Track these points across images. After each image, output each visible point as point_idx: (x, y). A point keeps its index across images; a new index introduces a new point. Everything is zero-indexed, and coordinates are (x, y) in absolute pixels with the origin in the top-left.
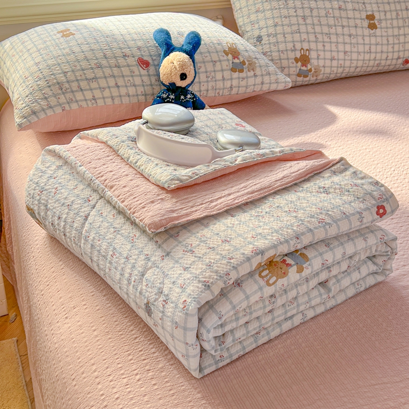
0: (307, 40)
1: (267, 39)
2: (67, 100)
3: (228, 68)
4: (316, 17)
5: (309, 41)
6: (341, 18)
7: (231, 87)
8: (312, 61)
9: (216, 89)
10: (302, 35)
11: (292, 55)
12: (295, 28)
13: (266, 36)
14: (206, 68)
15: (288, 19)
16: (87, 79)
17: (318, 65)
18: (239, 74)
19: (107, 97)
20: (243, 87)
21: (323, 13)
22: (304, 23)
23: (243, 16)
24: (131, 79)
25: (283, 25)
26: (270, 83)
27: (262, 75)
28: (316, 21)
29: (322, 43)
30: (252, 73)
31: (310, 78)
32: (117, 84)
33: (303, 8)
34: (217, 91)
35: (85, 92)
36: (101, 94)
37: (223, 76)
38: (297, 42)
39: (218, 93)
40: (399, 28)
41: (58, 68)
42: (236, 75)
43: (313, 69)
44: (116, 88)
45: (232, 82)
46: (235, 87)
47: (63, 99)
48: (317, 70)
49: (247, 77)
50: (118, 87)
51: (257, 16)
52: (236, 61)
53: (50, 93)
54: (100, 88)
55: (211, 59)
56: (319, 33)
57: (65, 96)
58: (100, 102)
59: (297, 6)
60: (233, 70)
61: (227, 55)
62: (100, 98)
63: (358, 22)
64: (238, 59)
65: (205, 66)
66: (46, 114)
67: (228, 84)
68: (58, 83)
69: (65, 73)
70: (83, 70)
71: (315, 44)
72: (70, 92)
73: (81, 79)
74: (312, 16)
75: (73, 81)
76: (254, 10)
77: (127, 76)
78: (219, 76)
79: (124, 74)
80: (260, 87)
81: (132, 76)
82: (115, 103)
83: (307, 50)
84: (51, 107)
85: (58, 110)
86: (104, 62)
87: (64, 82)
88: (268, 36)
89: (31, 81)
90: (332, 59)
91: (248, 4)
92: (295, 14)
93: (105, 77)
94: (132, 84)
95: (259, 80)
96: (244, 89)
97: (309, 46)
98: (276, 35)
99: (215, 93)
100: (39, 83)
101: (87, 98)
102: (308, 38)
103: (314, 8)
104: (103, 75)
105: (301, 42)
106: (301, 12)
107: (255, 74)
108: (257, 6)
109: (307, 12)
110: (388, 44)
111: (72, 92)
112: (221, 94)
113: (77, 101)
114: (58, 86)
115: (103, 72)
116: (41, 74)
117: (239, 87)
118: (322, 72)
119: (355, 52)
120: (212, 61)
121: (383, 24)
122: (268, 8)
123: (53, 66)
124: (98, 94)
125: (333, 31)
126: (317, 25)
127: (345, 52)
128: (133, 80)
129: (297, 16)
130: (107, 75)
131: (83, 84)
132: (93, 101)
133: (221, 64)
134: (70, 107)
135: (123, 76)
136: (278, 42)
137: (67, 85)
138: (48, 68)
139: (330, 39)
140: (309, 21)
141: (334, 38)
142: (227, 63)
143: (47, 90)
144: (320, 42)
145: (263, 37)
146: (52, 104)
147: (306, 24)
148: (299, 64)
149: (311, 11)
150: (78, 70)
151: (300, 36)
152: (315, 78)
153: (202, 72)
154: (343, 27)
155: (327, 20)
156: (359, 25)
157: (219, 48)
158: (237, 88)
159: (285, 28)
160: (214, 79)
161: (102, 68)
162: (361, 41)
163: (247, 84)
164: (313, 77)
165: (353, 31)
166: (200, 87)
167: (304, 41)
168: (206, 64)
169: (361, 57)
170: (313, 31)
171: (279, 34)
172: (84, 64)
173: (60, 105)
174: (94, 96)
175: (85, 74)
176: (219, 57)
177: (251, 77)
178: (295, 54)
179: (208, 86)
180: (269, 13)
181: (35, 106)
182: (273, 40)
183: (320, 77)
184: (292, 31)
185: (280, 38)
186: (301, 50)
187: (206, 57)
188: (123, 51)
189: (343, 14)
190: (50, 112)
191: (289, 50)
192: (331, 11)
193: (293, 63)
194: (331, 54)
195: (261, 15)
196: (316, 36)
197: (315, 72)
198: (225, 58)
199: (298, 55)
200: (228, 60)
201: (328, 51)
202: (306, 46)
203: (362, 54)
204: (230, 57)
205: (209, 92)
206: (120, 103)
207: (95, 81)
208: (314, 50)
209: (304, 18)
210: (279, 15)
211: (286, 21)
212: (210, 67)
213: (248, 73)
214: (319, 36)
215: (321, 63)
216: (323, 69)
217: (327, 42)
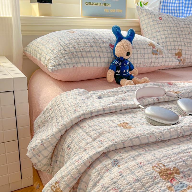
0: (181, 45)
1: (162, 44)
2: (76, 62)
3: (151, 52)
4: (184, 34)
5: (182, 46)
7: (151, 63)
8: (183, 55)
9: (144, 63)
10: (179, 42)
11: (174, 52)
12: (175, 39)
13: (162, 43)
14: (141, 52)
15: (171, 35)
16: (85, 51)
17: (185, 58)
18: (155, 56)
19: (95, 62)
20: (157, 63)
21: (187, 33)
22: (179, 37)
23: (149, 35)
24: (106, 53)
25: (169, 38)
26: (169, 62)
27: (166, 57)
28: (184, 37)
29: (187, 47)
30: (161, 56)
31: (181, 64)
32: (100, 56)
33: (178, 30)
34: (145, 64)
35: (85, 58)
36: (92, 60)
37: (148, 56)
38: (176, 45)
39: (145, 65)
41: (71, 45)
42: (154, 56)
43: (183, 59)
44: (99, 58)
45: (152, 60)
46: (153, 63)
47: (74, 61)
48: (184, 60)
49: (159, 58)
50: (100, 57)
51: (156, 34)
52: (154, 49)
53: (67, 57)
54: (92, 57)
55: (143, 47)
56: (186, 42)
57: (75, 59)
58: (91, 65)
59: (175, 29)
60: (153, 53)
61: (150, 46)
62: (91, 62)
64: (155, 48)
65: (140, 50)
66: (66, 67)
67: (150, 61)
68: (71, 52)
69: (75, 48)
70: (83, 47)
71: (184, 47)
72: (77, 58)
73: (83, 51)
74: (182, 34)
75: (79, 52)
76: (154, 31)
77: (105, 52)
78: (146, 56)
79: (103, 51)
80: (164, 63)
81: (107, 52)
82: (98, 66)
83: (181, 50)
84: (68, 64)
85: (72, 66)
86: (93, 44)
87: (74, 52)
88: (163, 43)
89: (57, 50)
90: (191, 55)
91: (152, 29)
92: (175, 33)
93: (94, 52)
94: (107, 57)
95: (164, 60)
96: (157, 64)
97: (182, 48)
98: (166, 42)
99: (143, 65)
100: (61, 51)
101: (86, 61)
102: (181, 44)
103: (183, 31)
104: (93, 50)
105: (178, 46)
106: (177, 32)
107: (163, 56)
108: (156, 29)
109: (180, 32)
111: (78, 57)
112: (146, 66)
113: (80, 63)
114: (71, 54)
115: (93, 49)
116: (62, 47)
117: (155, 63)
118: (186, 62)
120: (143, 48)
122: (162, 30)
123: (68, 44)
124: (91, 60)
126: (185, 38)
128: (108, 54)
129: (175, 34)
130: (95, 50)
131: (84, 54)
132: (88, 64)
133: (147, 50)
134: (77, 66)
135: (103, 52)
136: (167, 46)
137: (76, 54)
138: (65, 45)
139: (191, 45)
140: (181, 36)
142: (150, 50)
143: (66, 55)
144: (186, 46)
145: (160, 43)
146: (69, 62)
147: (180, 38)
148: (177, 56)
149: (182, 32)
150: (81, 47)
151: (178, 43)
152: (183, 64)
153: (139, 54)
155: (189, 36)
157: (146, 43)
158: (154, 63)
159: (171, 39)
160: (144, 57)
161: (92, 46)
163: (159, 61)
164: (182, 63)
166: (137, 61)
167: (179, 45)
168: (141, 49)
170: (183, 41)
171: (168, 42)
172: (84, 44)
173: (72, 64)
174: (89, 61)
175: (84, 49)
176: (146, 47)
177: (161, 58)
178: (175, 51)
179: (141, 61)
180: (162, 32)
181: (60, 62)
182: (165, 44)
183: (185, 64)
184: (174, 41)
185: (168, 44)
186: (178, 50)
187: (141, 46)
188: (102, 40)
190: (67, 67)
191: (173, 49)
192: (190, 32)
193: (174, 56)
194: (191, 52)
195: (158, 34)
196: (184, 43)
197: (183, 61)
198: (149, 47)
199: (177, 52)
200: (150, 48)
201: (190, 51)
202: (180, 48)
204: (151, 47)
205: (141, 64)
206: (100, 66)
207: (90, 53)
208: (184, 50)
209: (179, 35)
210: (167, 33)
211: (171, 36)
212: (142, 51)
213: (160, 56)
214: (186, 43)
215: (187, 56)
216: (186, 59)
217: (189, 47)
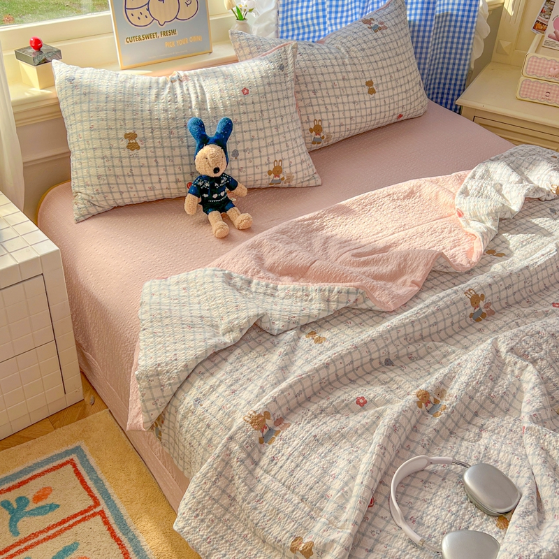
0: (319, 112)
4: (324, 89)
5: (321, 113)
6: (345, 87)
8: (324, 130)
10: (314, 107)
11: (307, 127)
12: (307, 102)
15: (300, 94)
17: (329, 132)
21: (329, 85)
22: (315, 96)
28: (325, 94)
29: (332, 113)
31: (322, 144)
33: (312, 82)
38: (310, 114)
40: (393, 89)
43: (325, 136)
48: (328, 136)
56: (328, 104)
59: (307, 81)
63: (360, 89)
71: (325, 114)
74: (321, 89)
90: (341, 125)
92: (306, 89)
97: (321, 116)
102: (320, 110)
103: (322, 81)
105: (314, 114)
106: (312, 86)
109: (316, 86)
110: (385, 105)
118: (333, 137)
119: (359, 116)
121: (380, 88)
125: (339, 100)
126: (326, 97)
127: (351, 118)
129: (308, 91)
139: (338, 108)
140: (319, 94)
141: (341, 107)
144: (330, 112)
147: (317, 97)
149: (320, 84)
151: (313, 109)
152: (327, 142)
154: (348, 95)
155: (334, 91)
156: (361, 92)
162: (363, 106)
164: (325, 142)
165: (356, 98)
167: (316, 113)
169: (364, 120)
170: (323, 103)
178: (310, 125)
183: (330, 141)
184: (305, 105)
186: (314, 121)
189: (347, 84)
191: (304, 122)
192: (336, 82)
193: (308, 134)
194: (340, 121)
196: (326, 107)
197: (327, 138)
199: (312, 126)
201: (337, 119)
202: (318, 117)
203: (365, 117)
208: (325, 120)
209: (314, 92)
214: (329, 107)
215: (332, 130)
216: (333, 135)
217: (336, 111)
